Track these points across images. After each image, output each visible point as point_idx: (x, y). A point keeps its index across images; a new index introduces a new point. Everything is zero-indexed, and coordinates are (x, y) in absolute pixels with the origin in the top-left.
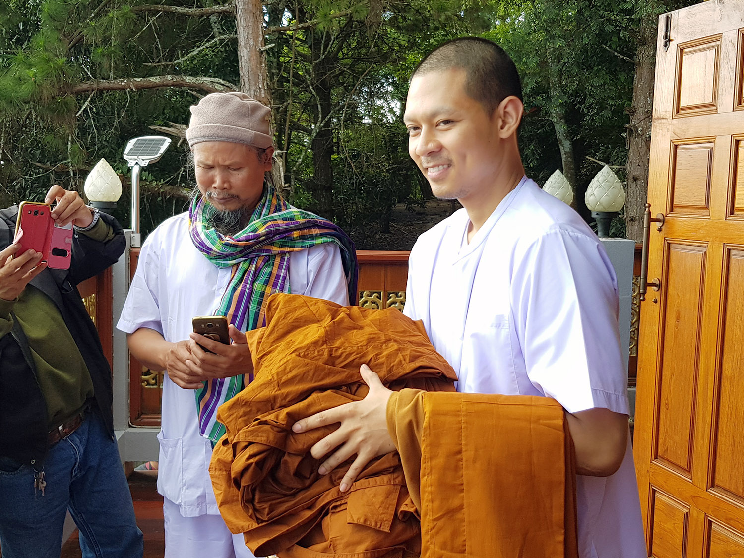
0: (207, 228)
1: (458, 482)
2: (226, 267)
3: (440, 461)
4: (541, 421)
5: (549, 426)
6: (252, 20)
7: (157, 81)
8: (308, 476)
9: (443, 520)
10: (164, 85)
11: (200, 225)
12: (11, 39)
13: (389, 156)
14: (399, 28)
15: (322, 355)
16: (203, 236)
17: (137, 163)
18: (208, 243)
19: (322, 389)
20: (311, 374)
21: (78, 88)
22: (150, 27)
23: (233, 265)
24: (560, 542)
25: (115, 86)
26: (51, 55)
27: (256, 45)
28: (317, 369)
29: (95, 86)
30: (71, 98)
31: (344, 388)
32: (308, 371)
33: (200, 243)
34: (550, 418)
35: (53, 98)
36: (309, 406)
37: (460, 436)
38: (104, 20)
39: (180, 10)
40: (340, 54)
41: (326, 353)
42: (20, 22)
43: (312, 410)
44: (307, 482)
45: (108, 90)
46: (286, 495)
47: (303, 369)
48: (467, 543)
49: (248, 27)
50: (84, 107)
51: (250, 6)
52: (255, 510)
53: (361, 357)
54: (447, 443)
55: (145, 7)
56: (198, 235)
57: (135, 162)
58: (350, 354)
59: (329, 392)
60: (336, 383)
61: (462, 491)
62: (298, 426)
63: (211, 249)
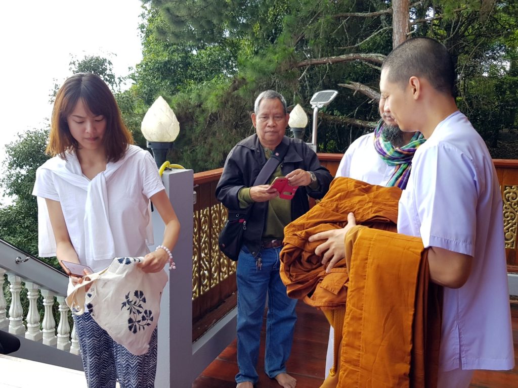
0: (386, 141)
1: (364, 274)
2: (393, 165)
3: (358, 262)
4: (410, 249)
5: (413, 252)
6: (402, 17)
7: (344, 58)
8: (315, 263)
9: (355, 292)
10: (348, 60)
11: (381, 140)
12: (268, 39)
13: (499, 97)
14: (509, 14)
15: (332, 206)
16: (382, 146)
17: (316, 106)
18: (385, 150)
19: (326, 222)
20: (323, 215)
21: (301, 64)
22: (343, 26)
23: (397, 165)
24: (411, 315)
25: (321, 62)
26: (287, 47)
27: (404, 31)
28: (326, 213)
29: (309, 62)
30: (295, 70)
31: (338, 223)
32: (322, 213)
33: (380, 150)
34: (416, 248)
35: (287, 70)
36: (316, 229)
37: (368, 251)
38: (316, 24)
39: (360, 14)
40: (466, 33)
41: (335, 205)
42: (273, 29)
43: (317, 231)
44: (314, 267)
45: (317, 64)
46: (305, 271)
47: (320, 212)
48: (364, 306)
49: (399, 21)
50: (303, 75)
51: (401, 9)
52: (290, 275)
53: (351, 209)
54: (362, 253)
55: (340, 14)
56: (380, 144)
57: (315, 105)
58: (346, 207)
59: (328, 224)
60: (333, 220)
61: (365, 279)
62: (310, 239)
63: (385, 153)
